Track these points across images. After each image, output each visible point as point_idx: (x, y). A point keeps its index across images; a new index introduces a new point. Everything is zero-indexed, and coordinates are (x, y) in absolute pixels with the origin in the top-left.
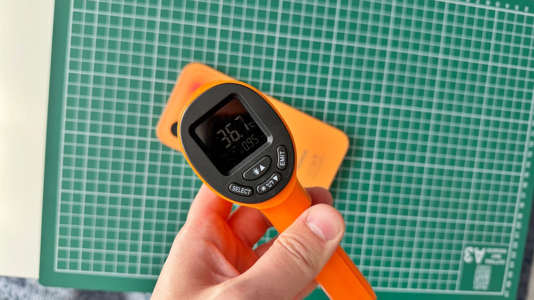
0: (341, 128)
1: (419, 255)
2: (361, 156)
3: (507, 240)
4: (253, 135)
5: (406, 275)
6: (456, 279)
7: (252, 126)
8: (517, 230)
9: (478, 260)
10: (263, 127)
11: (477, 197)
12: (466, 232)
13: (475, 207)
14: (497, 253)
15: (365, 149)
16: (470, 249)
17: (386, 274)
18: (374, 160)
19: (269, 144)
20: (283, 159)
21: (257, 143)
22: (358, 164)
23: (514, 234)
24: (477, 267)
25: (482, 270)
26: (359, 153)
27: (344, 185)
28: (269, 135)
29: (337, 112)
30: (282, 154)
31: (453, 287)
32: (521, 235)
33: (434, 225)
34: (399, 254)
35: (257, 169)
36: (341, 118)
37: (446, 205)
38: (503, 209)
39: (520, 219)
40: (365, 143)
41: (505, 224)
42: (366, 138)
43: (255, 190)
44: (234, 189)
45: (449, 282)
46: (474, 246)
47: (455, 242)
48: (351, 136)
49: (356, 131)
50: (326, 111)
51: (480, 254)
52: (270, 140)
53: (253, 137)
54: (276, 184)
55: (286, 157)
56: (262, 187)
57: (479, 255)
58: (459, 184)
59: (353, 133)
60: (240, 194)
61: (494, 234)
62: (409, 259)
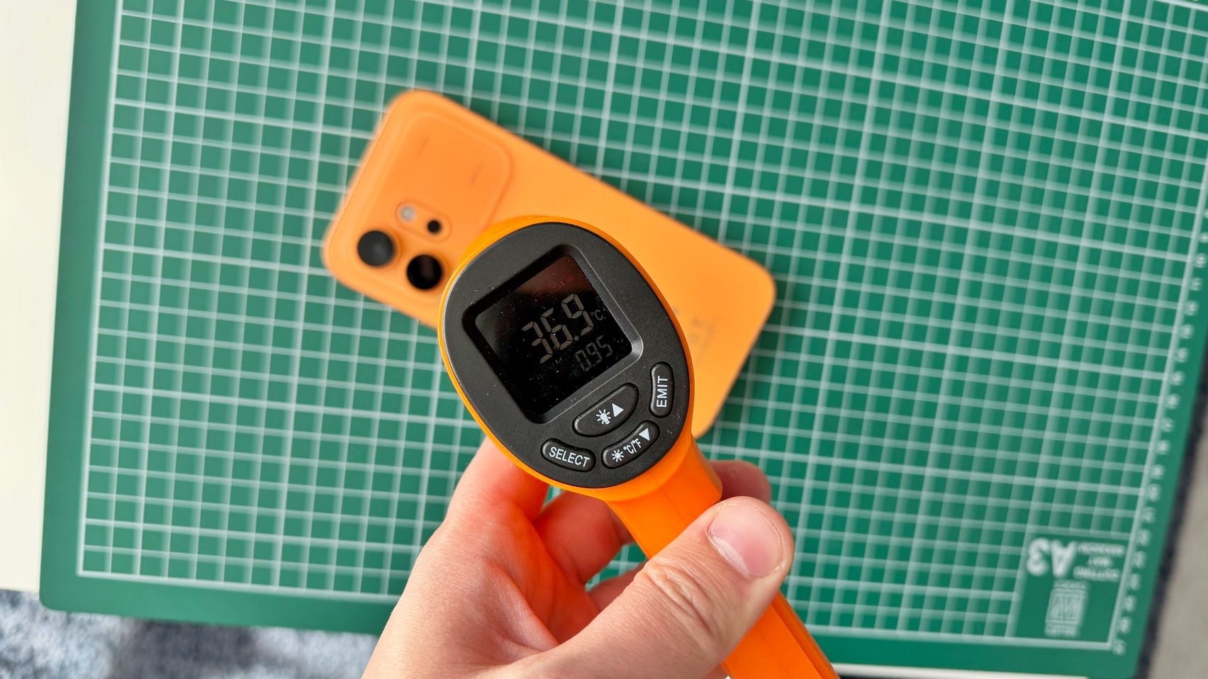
0: (757, 258)
1: (927, 555)
2: (803, 325)
3: (1126, 525)
4: (601, 337)
5: (895, 600)
6: (1007, 612)
7: (599, 317)
8: (1149, 503)
9: (1060, 569)
10: (624, 322)
11: (1062, 425)
12: (1035, 505)
13: (1058, 448)
14: (1102, 554)
15: (812, 307)
16: (1043, 544)
17: (850, 596)
18: (832, 335)
19: (635, 357)
20: (663, 393)
21: (608, 355)
22: (794, 343)
23: (1142, 513)
24: (1056, 584)
25: (1067, 593)
26: (797, 318)
27: (761, 390)
28: (636, 338)
29: (750, 220)
30: (662, 383)
31: (999, 629)
32: (1158, 515)
33: (962, 487)
34: (881, 551)
35: (606, 412)
36: (760, 235)
37: (993, 442)
38: (1120, 455)
39: (1158, 478)
40: (814, 294)
41: (1123, 490)
42: (816, 282)
43: (598, 457)
44: (552, 454)
45: (991, 617)
46: (1050, 537)
47: (1009, 526)
48: (782, 278)
49: (793, 265)
50: (724, 217)
51: (1063, 556)
52: (638, 348)
53: (600, 341)
54: (646, 447)
55: (670, 388)
56: (615, 452)
57: (1061, 559)
58: (1024, 396)
59: (786, 271)
60: (566, 466)
61: (1098, 511)
62: (903, 563)
